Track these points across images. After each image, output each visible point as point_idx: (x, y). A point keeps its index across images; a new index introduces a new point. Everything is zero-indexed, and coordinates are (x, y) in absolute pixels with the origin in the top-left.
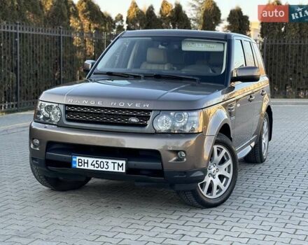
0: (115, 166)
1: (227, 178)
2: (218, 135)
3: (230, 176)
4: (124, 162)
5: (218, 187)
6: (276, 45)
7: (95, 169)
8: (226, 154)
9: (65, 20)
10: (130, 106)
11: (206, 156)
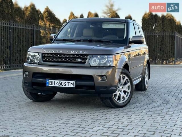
0: (69, 84)
1: (128, 93)
2: (123, 70)
3: (129, 91)
4: (74, 82)
5: (123, 97)
6: (150, 36)
7: (59, 86)
8: (127, 79)
9: (37, 22)
10: (77, 53)
11: (117, 80)
